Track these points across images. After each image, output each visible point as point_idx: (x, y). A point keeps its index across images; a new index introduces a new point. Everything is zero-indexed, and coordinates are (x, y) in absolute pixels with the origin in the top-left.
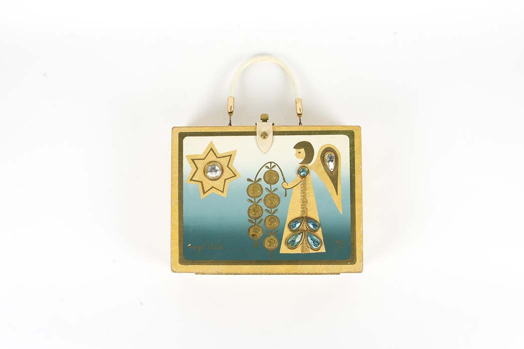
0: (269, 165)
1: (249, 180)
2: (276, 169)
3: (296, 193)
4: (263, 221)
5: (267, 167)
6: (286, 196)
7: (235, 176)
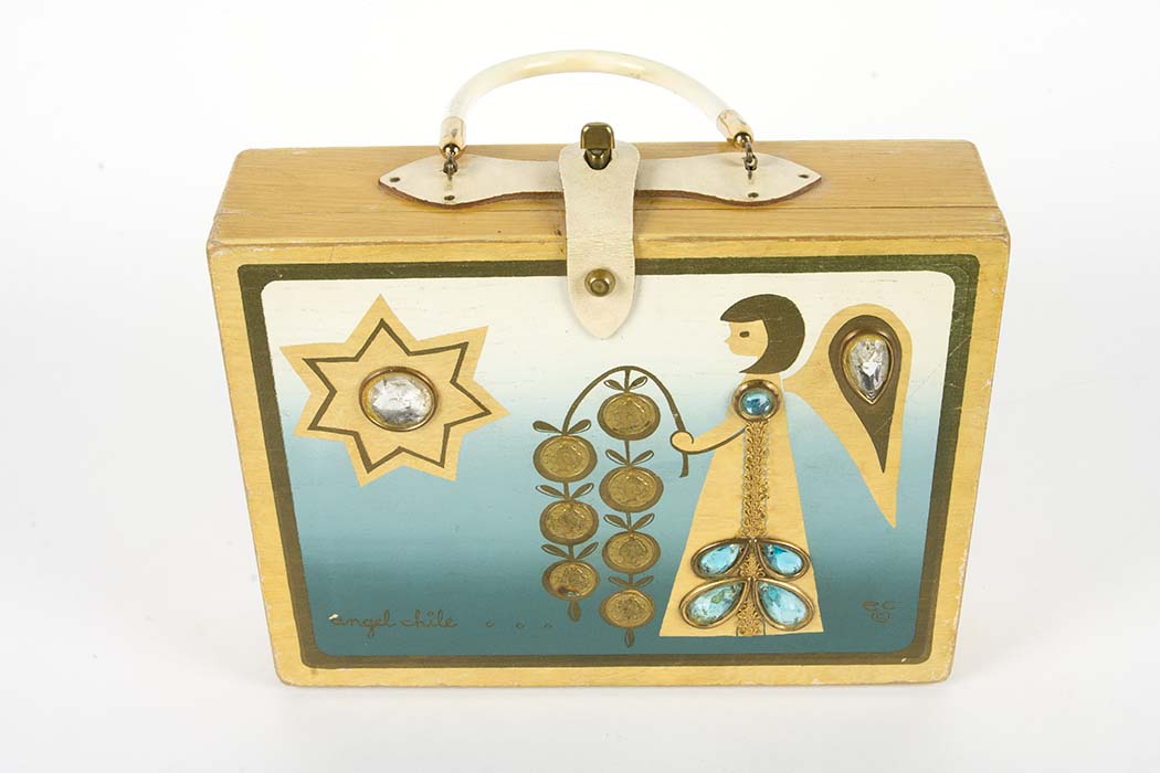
0: (619, 377)
1: (539, 425)
2: (649, 389)
3: (728, 467)
4: (600, 547)
5: (614, 384)
6: (685, 473)
7: (487, 412)
